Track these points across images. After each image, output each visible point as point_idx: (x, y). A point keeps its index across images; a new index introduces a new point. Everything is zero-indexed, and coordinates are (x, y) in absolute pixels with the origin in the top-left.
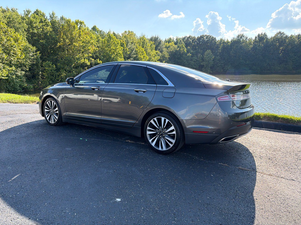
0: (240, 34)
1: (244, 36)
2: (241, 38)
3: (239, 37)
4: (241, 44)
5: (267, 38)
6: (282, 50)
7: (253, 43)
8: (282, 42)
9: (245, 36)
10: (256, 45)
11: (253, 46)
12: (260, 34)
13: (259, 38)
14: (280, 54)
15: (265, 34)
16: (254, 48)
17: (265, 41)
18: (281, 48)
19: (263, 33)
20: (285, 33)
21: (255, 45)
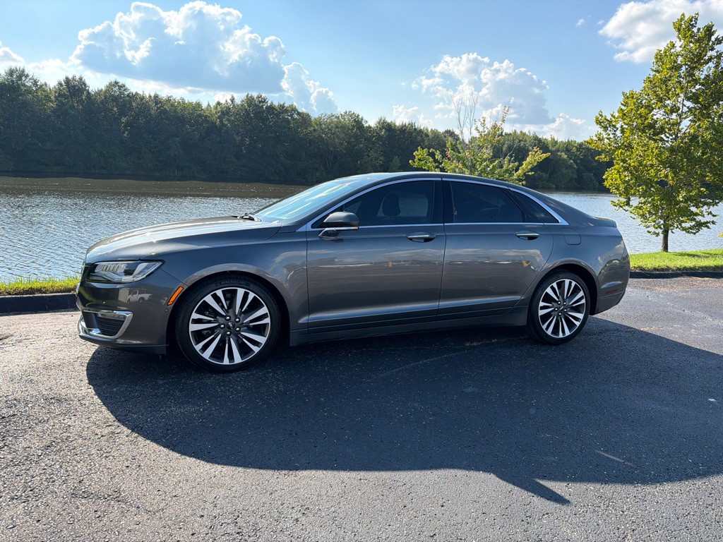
0: (13, 67)
1: (27, 76)
2: (20, 77)
3: (15, 76)
4: (21, 95)
5: (88, 90)
6: (127, 125)
7: (55, 97)
8: (124, 105)
9: (31, 77)
10: (63, 104)
11: (57, 105)
12: (70, 77)
13: (68, 88)
14: (124, 133)
15: (81, 79)
16: (61, 111)
17: (84, 97)
18: (124, 120)
19: (77, 78)
20: (127, 86)
21: (60, 105)
